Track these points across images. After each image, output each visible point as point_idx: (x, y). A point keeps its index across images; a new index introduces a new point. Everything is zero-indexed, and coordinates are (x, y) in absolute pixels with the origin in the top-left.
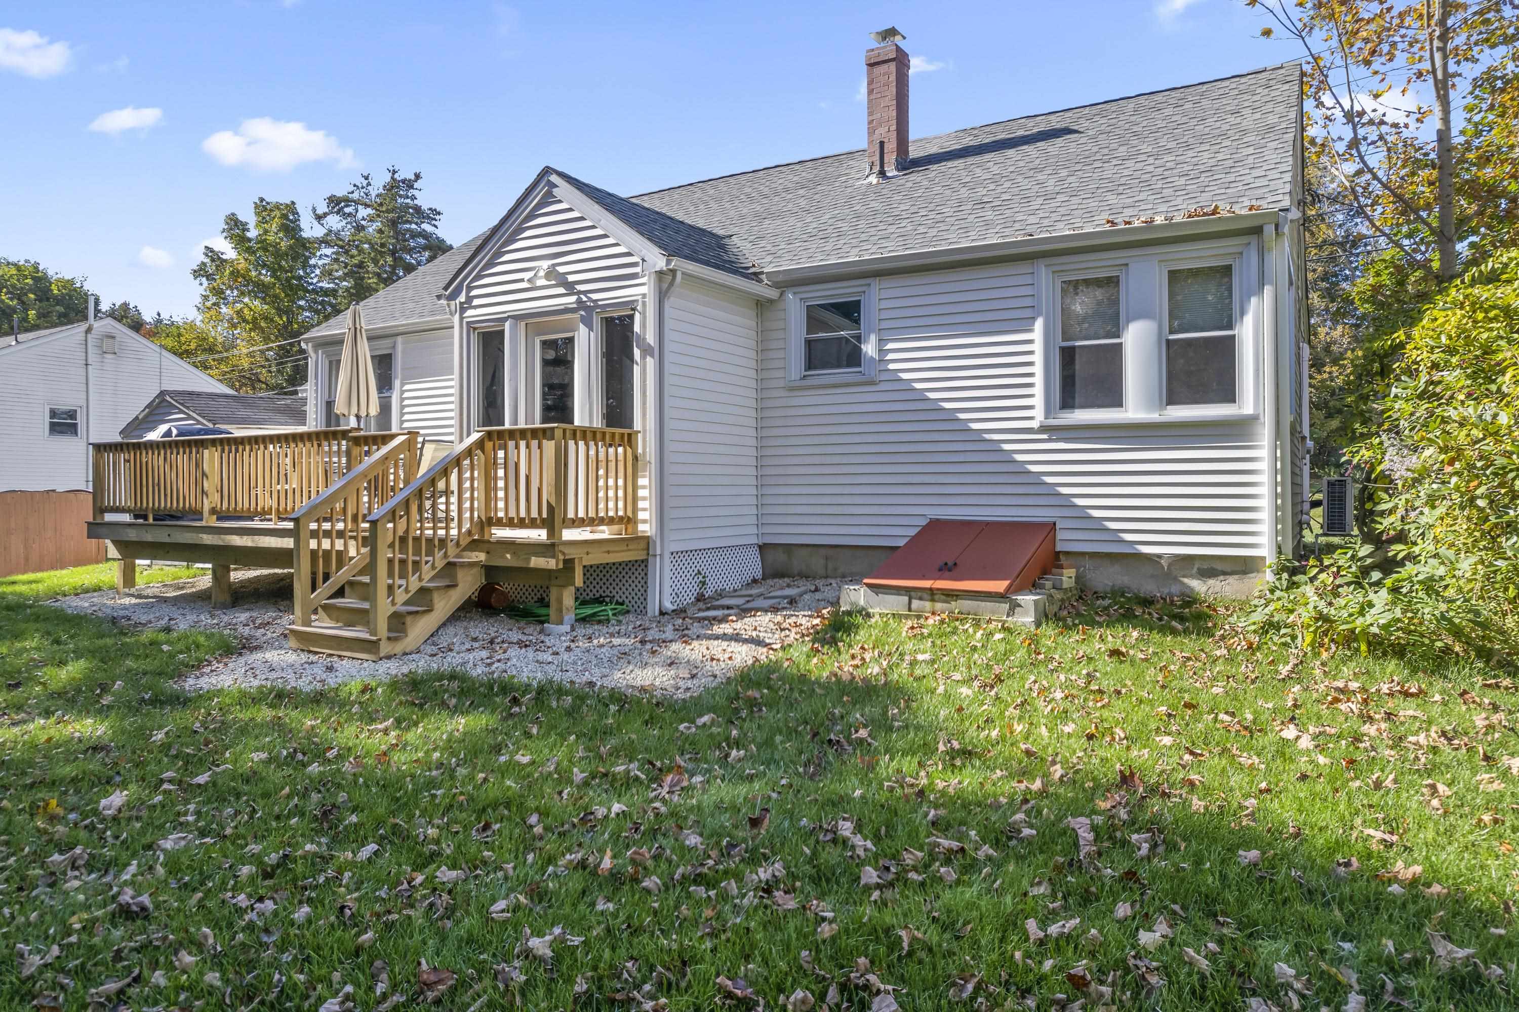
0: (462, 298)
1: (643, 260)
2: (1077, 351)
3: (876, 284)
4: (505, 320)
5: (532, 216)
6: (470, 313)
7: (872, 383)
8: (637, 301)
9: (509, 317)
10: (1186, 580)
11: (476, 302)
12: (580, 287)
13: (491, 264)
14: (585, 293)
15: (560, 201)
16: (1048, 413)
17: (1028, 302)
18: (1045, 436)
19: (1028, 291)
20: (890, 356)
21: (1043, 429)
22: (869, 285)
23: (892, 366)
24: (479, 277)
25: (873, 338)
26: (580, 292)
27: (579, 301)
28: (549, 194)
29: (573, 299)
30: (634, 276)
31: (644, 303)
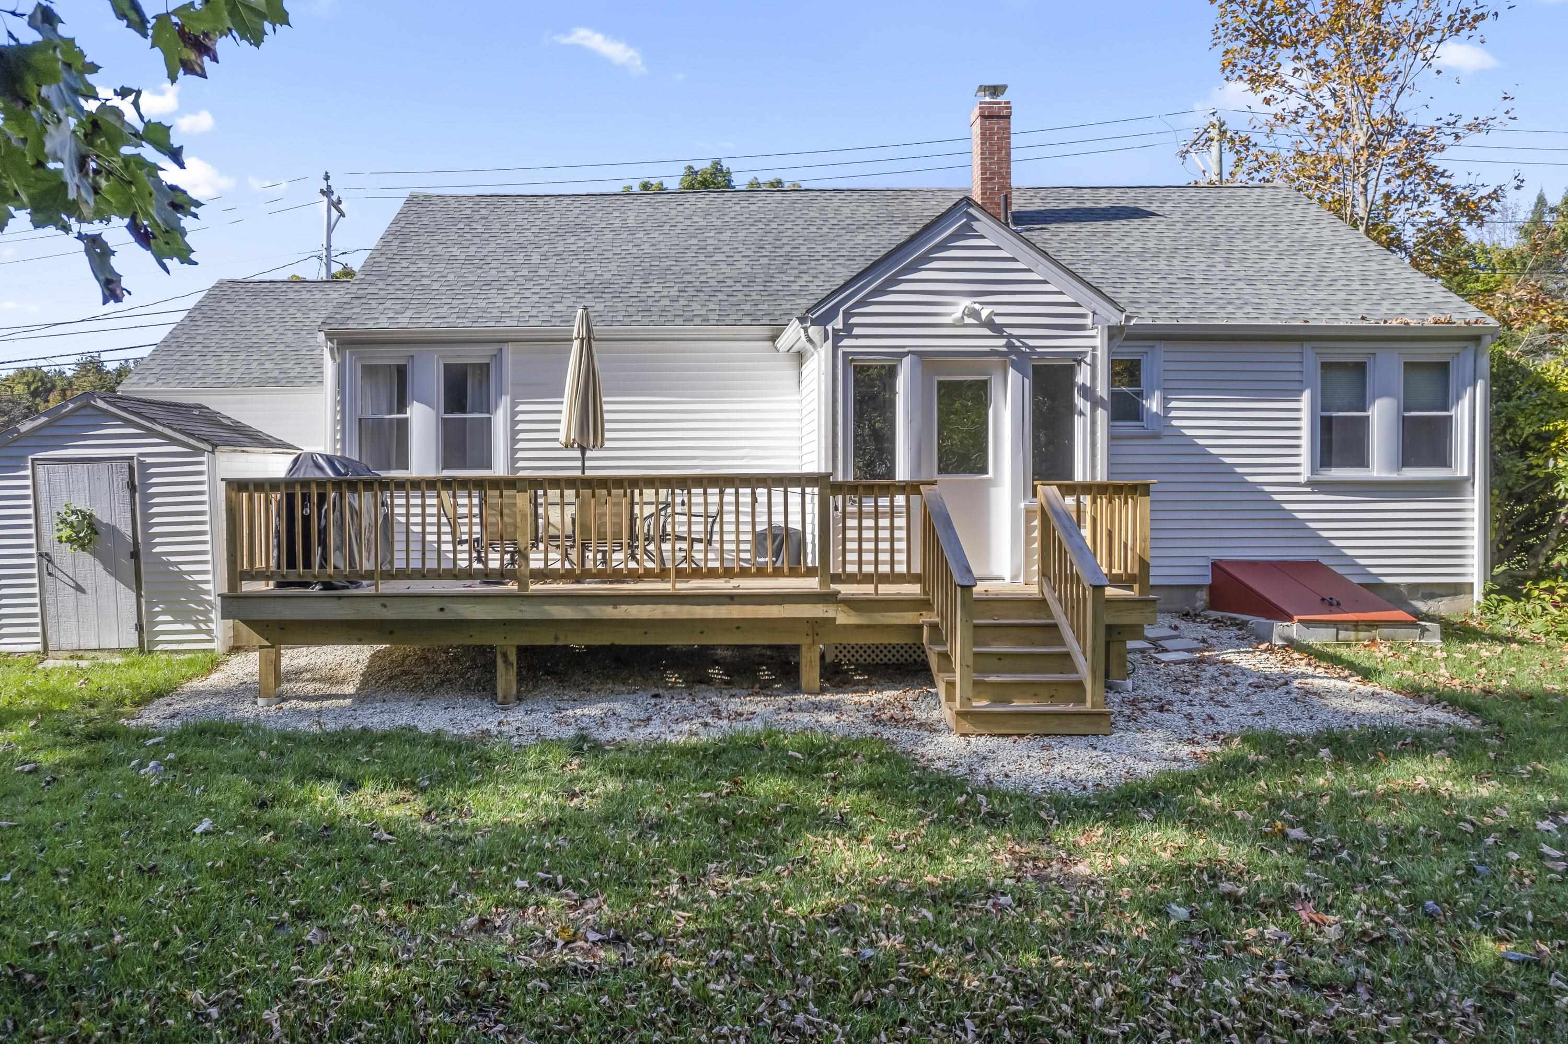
0: (838, 323)
1: (1094, 313)
2: (1334, 421)
3: (1161, 347)
4: (905, 354)
5: (942, 246)
6: (846, 342)
7: (1156, 436)
8: (1086, 353)
9: (909, 352)
10: (1413, 602)
11: (856, 331)
12: (1009, 331)
13: (880, 291)
14: (1018, 337)
15: (982, 237)
16: (1313, 471)
17: (1297, 377)
18: (1309, 489)
19: (1297, 367)
20: (1173, 414)
21: (1309, 483)
22: (1153, 347)
23: (1174, 423)
24: (862, 303)
25: (1157, 394)
26: (1010, 336)
27: (1009, 345)
28: (968, 227)
29: (1003, 342)
30: (1082, 327)
31: (1094, 357)
